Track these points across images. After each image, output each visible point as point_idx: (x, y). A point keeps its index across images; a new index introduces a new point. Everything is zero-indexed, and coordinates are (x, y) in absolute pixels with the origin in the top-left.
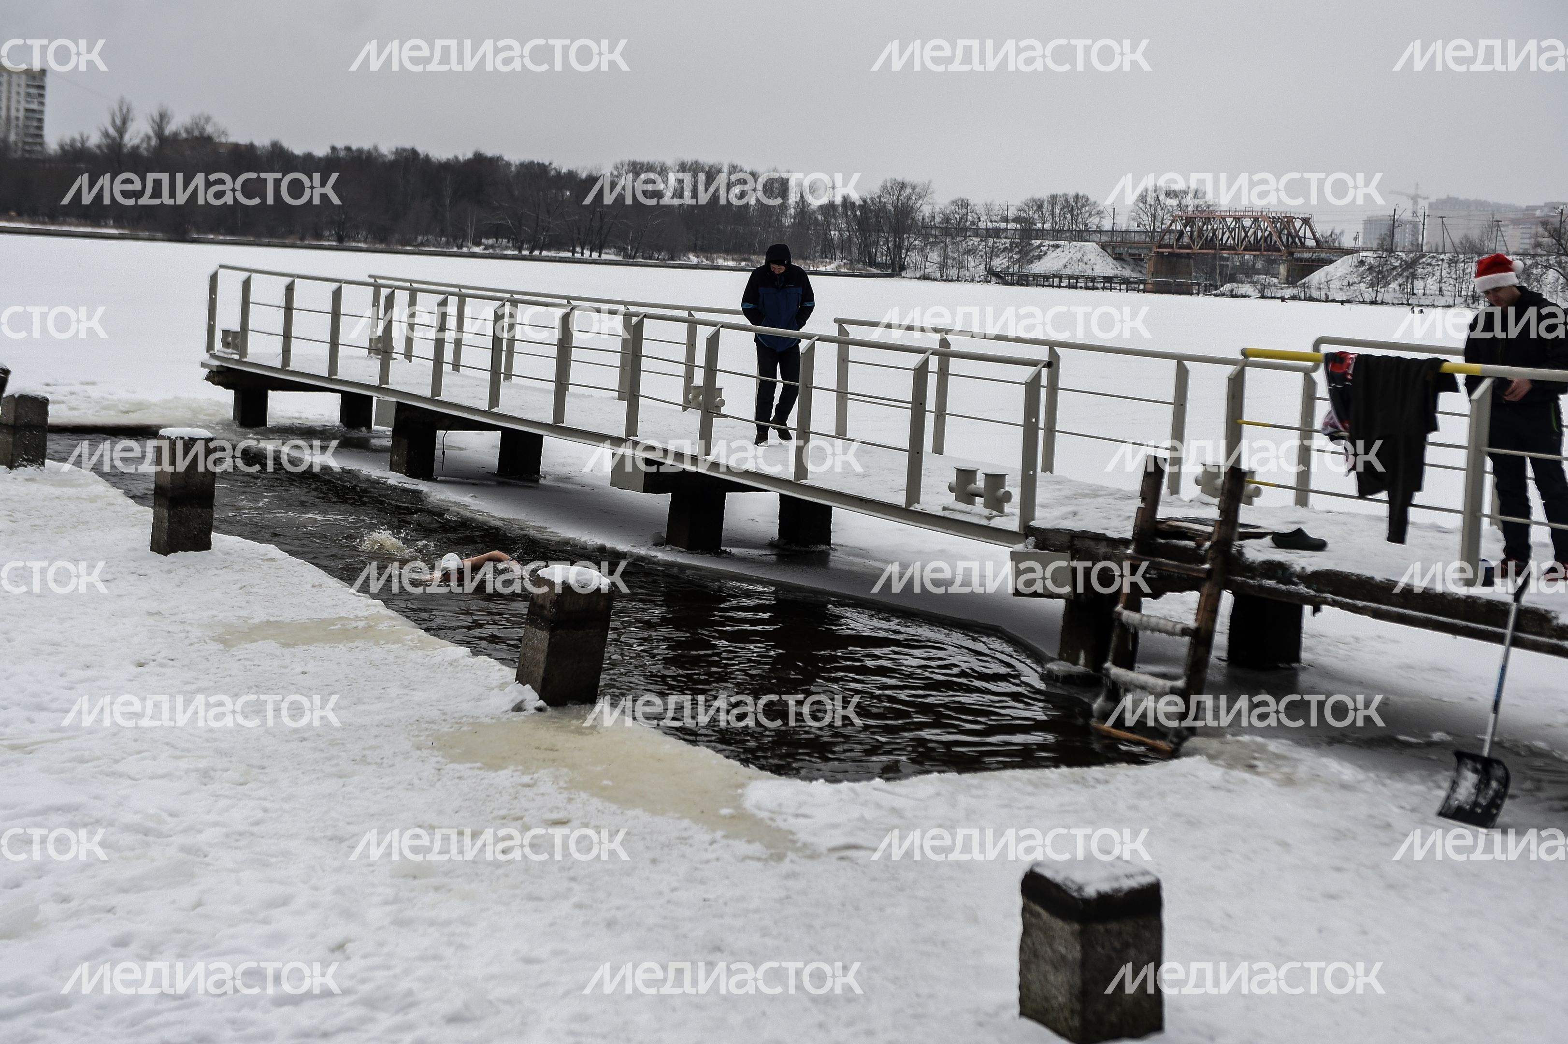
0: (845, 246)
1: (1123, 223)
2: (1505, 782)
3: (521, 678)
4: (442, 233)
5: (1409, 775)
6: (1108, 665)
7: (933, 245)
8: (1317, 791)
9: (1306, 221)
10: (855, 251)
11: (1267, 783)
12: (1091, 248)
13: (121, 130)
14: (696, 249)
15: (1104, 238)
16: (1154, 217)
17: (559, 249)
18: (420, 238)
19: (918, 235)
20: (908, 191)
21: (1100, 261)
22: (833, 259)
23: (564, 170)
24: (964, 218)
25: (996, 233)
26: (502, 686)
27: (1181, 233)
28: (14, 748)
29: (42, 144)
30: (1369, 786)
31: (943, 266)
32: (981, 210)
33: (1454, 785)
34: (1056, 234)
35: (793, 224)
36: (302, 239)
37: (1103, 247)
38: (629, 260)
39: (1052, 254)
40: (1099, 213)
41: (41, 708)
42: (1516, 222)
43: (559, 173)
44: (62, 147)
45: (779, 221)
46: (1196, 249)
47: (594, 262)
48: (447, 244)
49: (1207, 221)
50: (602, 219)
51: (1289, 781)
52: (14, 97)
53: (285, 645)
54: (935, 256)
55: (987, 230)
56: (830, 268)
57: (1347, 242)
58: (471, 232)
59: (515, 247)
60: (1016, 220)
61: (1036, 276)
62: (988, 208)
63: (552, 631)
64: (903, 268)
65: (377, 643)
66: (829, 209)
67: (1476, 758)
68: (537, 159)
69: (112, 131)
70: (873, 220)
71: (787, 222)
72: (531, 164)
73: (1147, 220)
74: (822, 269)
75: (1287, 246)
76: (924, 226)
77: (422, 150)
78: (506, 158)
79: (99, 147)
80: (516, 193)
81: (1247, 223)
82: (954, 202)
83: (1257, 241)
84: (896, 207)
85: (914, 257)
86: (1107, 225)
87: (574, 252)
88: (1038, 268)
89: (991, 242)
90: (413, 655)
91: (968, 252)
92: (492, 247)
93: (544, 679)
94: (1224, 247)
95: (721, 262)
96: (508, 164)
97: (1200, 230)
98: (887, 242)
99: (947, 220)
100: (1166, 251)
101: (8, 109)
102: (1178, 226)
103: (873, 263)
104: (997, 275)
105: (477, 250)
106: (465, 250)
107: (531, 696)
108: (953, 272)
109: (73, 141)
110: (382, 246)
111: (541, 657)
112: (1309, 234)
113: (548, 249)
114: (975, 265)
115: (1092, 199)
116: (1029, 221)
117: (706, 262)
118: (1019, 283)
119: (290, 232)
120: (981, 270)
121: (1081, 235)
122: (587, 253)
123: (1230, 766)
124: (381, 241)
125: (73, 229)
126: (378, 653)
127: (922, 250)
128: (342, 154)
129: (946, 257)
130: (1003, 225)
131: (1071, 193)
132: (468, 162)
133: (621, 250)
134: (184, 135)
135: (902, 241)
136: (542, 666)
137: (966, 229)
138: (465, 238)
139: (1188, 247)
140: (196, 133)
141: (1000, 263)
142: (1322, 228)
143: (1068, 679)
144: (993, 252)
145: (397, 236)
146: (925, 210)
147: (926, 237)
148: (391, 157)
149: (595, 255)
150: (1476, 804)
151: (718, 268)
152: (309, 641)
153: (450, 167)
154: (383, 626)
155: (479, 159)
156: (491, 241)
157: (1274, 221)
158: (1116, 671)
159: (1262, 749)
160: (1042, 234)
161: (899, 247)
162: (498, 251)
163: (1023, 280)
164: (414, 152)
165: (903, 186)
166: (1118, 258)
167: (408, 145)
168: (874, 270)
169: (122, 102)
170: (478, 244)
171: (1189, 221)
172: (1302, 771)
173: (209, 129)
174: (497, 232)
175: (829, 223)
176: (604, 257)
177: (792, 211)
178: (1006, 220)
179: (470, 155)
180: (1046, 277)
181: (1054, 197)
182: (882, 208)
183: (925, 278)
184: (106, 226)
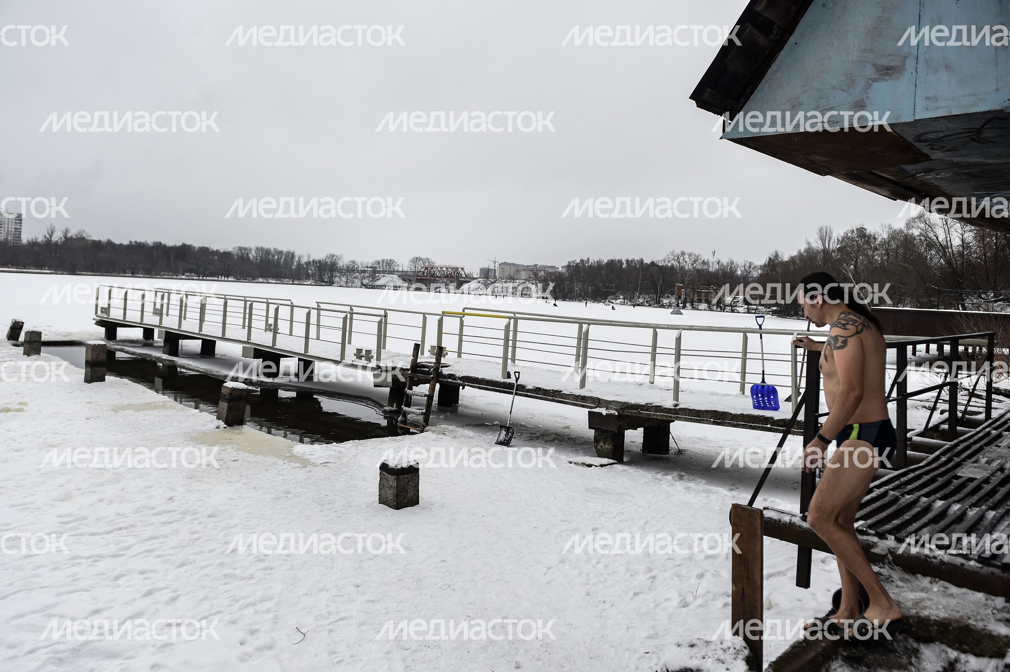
0: (314, 275)
1: (405, 269)
2: (513, 434)
3: (218, 418)
4: (170, 271)
5: (488, 434)
6: (403, 406)
7: (343, 275)
8: (463, 439)
9: (462, 269)
10: (317, 277)
11: (449, 438)
12: (395, 277)
13: (51, 236)
14: (262, 277)
15: (400, 274)
16: (415, 267)
17: (213, 277)
18: (162, 273)
19: (338, 272)
20: (335, 257)
21: (398, 281)
22: (309, 280)
23: (215, 249)
24: (354, 266)
25: (364, 271)
26: (212, 421)
27: (424, 272)
28: (50, 446)
29: (20, 240)
30: (476, 437)
31: (347, 283)
32: (359, 264)
33: (500, 435)
34: (384, 272)
35: (296, 268)
36: (119, 274)
37: (399, 277)
38: (238, 280)
39: (383, 279)
40: (398, 265)
41: (56, 433)
42: (524, 270)
43: (213, 251)
44: (28, 241)
45: (291, 267)
46: (428, 277)
47: (226, 281)
48: (172, 275)
49: (432, 268)
50: (228, 266)
51: (455, 437)
52: (10, 224)
53: (136, 411)
54: (344, 279)
55: (361, 270)
56: (308, 283)
57: (475, 276)
58: (181, 271)
59: (197, 276)
60: (371, 267)
61: (377, 286)
62: (362, 263)
63: (229, 403)
64: (333, 283)
65: (167, 410)
66: (308, 263)
67: (505, 427)
68: (205, 245)
69: (48, 236)
70: (323, 267)
71: (294, 267)
72: (203, 247)
73: (413, 268)
74: (306, 283)
75: (457, 277)
76: (340, 269)
77: (163, 242)
78: (194, 245)
79: (42, 241)
80: (197, 257)
81: (444, 269)
82: (351, 261)
83: (447, 275)
84: (331, 263)
85: (337, 279)
86: (400, 269)
87: (218, 277)
88: (378, 283)
89: (362, 274)
90: (180, 413)
91: (355, 278)
92: (189, 276)
93: (226, 418)
94: (437, 277)
95: (270, 281)
96: (195, 247)
97: (430, 271)
98: (328, 274)
99: (348, 267)
100: (419, 278)
101: (8, 228)
102: (423, 270)
103: (323, 281)
104: (365, 285)
105: (183, 277)
106: (179, 277)
107: (222, 424)
108: (350, 284)
109: (32, 239)
110: (149, 276)
111: (225, 411)
112: (463, 273)
113: (209, 277)
114: (357, 282)
115: (395, 261)
116: (375, 268)
117: (265, 281)
118: (372, 288)
119: (114, 271)
120: (359, 284)
121: (392, 272)
122: (223, 278)
123: (438, 434)
124: (148, 274)
125: (32, 271)
126: (168, 412)
127: (340, 277)
128: (134, 243)
129: (348, 279)
130: (367, 269)
131: (389, 259)
132: (180, 247)
133: (235, 277)
134: (75, 237)
135: (333, 274)
136: (225, 414)
137: (355, 270)
138: (179, 273)
139: (426, 276)
140: (79, 236)
141: (365, 281)
142: (467, 271)
143: (391, 412)
144: (364, 278)
145: (154, 272)
146: (341, 264)
147: (341, 273)
148: (152, 245)
149: (226, 279)
150: (505, 440)
151: (270, 283)
152: (144, 410)
153: (173, 249)
154: (169, 404)
155: (184, 246)
156: (188, 274)
157: (453, 268)
158: (405, 408)
159: (447, 429)
160: (379, 272)
161: (332, 276)
162: (191, 278)
163: (373, 287)
164: (160, 243)
165: (333, 256)
166: (404, 280)
167: (158, 240)
168: (324, 284)
169: (51, 225)
170: (184, 275)
171: (426, 268)
172: (459, 434)
173: (84, 235)
174: (191, 271)
175: (308, 268)
176: (229, 279)
177: (295, 264)
178: (368, 267)
179: (181, 244)
180: (381, 286)
181: (383, 260)
182: (326, 263)
183: (340, 286)
184: (45, 270)
